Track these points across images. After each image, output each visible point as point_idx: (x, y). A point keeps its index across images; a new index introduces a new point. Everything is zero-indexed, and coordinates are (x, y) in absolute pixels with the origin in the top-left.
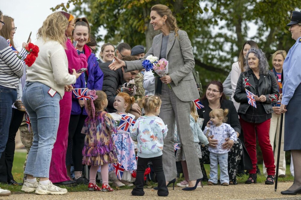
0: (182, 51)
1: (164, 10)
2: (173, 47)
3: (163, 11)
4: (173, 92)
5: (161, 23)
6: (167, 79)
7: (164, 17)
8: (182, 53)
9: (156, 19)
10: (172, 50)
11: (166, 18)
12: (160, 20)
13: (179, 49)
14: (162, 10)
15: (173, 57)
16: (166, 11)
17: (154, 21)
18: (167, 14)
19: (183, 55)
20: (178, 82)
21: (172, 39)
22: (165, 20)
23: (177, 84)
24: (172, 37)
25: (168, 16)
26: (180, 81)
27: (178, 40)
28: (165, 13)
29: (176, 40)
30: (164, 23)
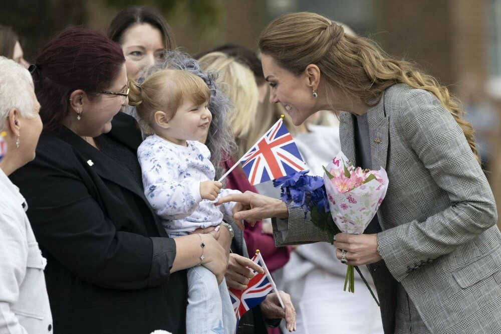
0: (432, 174)
2: (391, 168)
7: (308, 72)
8: (434, 179)
15: (401, 204)
20: (406, 270)
21: (380, 134)
22: (316, 83)
23: (401, 275)
24: (379, 123)
25: (326, 59)
26: (416, 266)
27: (398, 139)
28: (307, 55)
29: (392, 139)
30: (315, 94)
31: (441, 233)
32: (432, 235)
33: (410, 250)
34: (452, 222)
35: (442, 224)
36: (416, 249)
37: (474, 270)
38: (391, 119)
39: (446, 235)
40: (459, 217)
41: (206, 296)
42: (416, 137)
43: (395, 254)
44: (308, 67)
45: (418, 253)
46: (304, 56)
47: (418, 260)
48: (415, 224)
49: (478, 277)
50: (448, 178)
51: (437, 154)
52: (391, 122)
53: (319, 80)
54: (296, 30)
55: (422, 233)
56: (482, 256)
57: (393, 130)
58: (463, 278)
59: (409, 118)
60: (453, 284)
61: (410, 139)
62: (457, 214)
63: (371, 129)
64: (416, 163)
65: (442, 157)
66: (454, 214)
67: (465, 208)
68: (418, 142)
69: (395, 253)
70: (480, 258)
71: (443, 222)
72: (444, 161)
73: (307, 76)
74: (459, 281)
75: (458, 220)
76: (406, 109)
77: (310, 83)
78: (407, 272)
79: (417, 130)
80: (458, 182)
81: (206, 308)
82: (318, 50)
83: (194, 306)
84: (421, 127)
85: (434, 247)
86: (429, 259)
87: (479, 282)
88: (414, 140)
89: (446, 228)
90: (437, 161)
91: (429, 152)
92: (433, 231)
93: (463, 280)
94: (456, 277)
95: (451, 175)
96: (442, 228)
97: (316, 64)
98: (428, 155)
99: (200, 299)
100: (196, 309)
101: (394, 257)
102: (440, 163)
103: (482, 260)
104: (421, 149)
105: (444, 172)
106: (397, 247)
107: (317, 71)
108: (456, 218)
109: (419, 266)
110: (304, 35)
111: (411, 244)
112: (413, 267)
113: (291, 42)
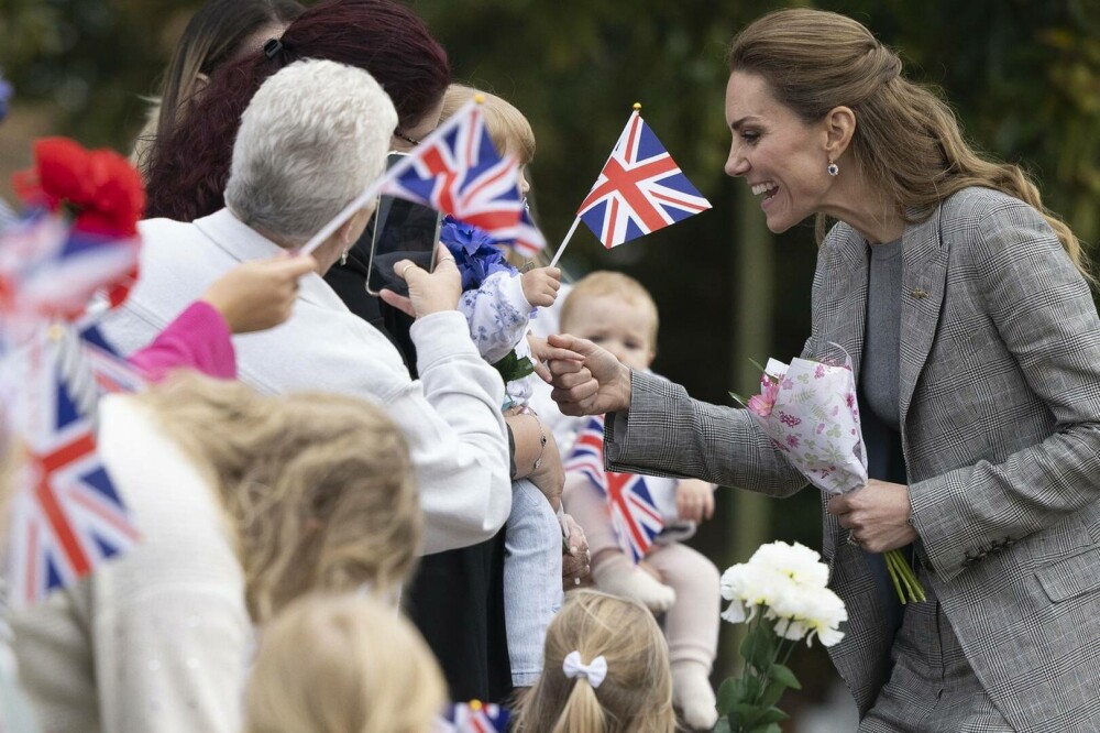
0: (1026, 364)
1: (830, 65)
2: (941, 347)
3: (817, 76)
4: (969, 678)
5: (806, 167)
6: (857, 518)
7: (830, 121)
8: (1029, 376)
9: (764, 144)
10: (937, 366)
11: (847, 127)
12: (797, 148)
13: (989, 351)
14: (811, 65)
15: (950, 420)
16: (843, 70)
17: (756, 154)
18: (858, 94)
19: (1040, 391)
20: (961, 558)
21: (927, 279)
22: (841, 145)
23: (952, 570)
24: (927, 258)
25: (869, 104)
26: (981, 553)
27: (965, 288)
28: (838, 86)
29: (953, 288)
30: (835, 166)
31: (1038, 483)
32: (1020, 486)
33: (975, 517)
34: (1061, 461)
35: (1040, 465)
36: (986, 516)
37: (1077, 571)
38: (954, 249)
39: (1047, 488)
40: (1076, 451)
41: (546, 540)
42: (1003, 286)
43: (943, 526)
44: (835, 110)
45: (987, 524)
46: (831, 87)
47: (986, 540)
48: (985, 467)
49: (1082, 585)
50: (1056, 374)
51: (1043, 323)
52: (955, 252)
53: (848, 141)
54: (824, 34)
55: (1001, 483)
56: (1093, 546)
57: (957, 270)
58: (1056, 582)
59: (993, 248)
60: (1035, 593)
61: (989, 290)
62: (1070, 447)
63: (907, 271)
64: (991, 343)
65: (1052, 331)
66: (1064, 447)
67: (1088, 434)
68: (1004, 297)
69: (945, 523)
70: (1088, 549)
71: (1043, 461)
72: (1054, 338)
73: (827, 129)
74: (1046, 586)
75: (1073, 459)
76: (991, 229)
77: (828, 144)
78: (963, 565)
79: (1005, 273)
80: (1078, 384)
81: (544, 565)
82: (859, 83)
83: (523, 559)
84: (1016, 267)
85: (1021, 512)
86: (1008, 539)
87: (1083, 594)
88: (996, 294)
89: (1048, 472)
90: (1040, 338)
91: (1027, 318)
92: (1023, 479)
93: (1055, 587)
94: (1042, 579)
95: (1066, 368)
96: (1041, 472)
97: (851, 107)
98: (1024, 324)
99: (535, 546)
100: (527, 565)
101: (941, 532)
102: (1045, 342)
103: (1093, 554)
104: (1008, 313)
105: (1051, 362)
106: (949, 511)
107: (850, 122)
108: (1067, 454)
109: (988, 553)
110: (839, 47)
111: (976, 506)
112: (975, 553)
113: (813, 54)
